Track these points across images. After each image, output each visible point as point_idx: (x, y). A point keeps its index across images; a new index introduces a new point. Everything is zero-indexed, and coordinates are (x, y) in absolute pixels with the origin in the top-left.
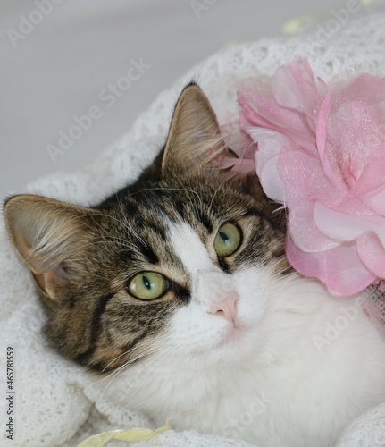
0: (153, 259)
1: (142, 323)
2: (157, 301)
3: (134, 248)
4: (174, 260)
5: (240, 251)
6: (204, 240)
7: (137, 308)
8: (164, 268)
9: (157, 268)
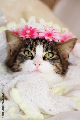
0: (31, 49)
1: (22, 59)
2: (27, 57)
3: (29, 46)
4: (35, 51)
5: (49, 59)
6: (43, 51)
7: (23, 56)
8: (32, 52)
9: (31, 51)
